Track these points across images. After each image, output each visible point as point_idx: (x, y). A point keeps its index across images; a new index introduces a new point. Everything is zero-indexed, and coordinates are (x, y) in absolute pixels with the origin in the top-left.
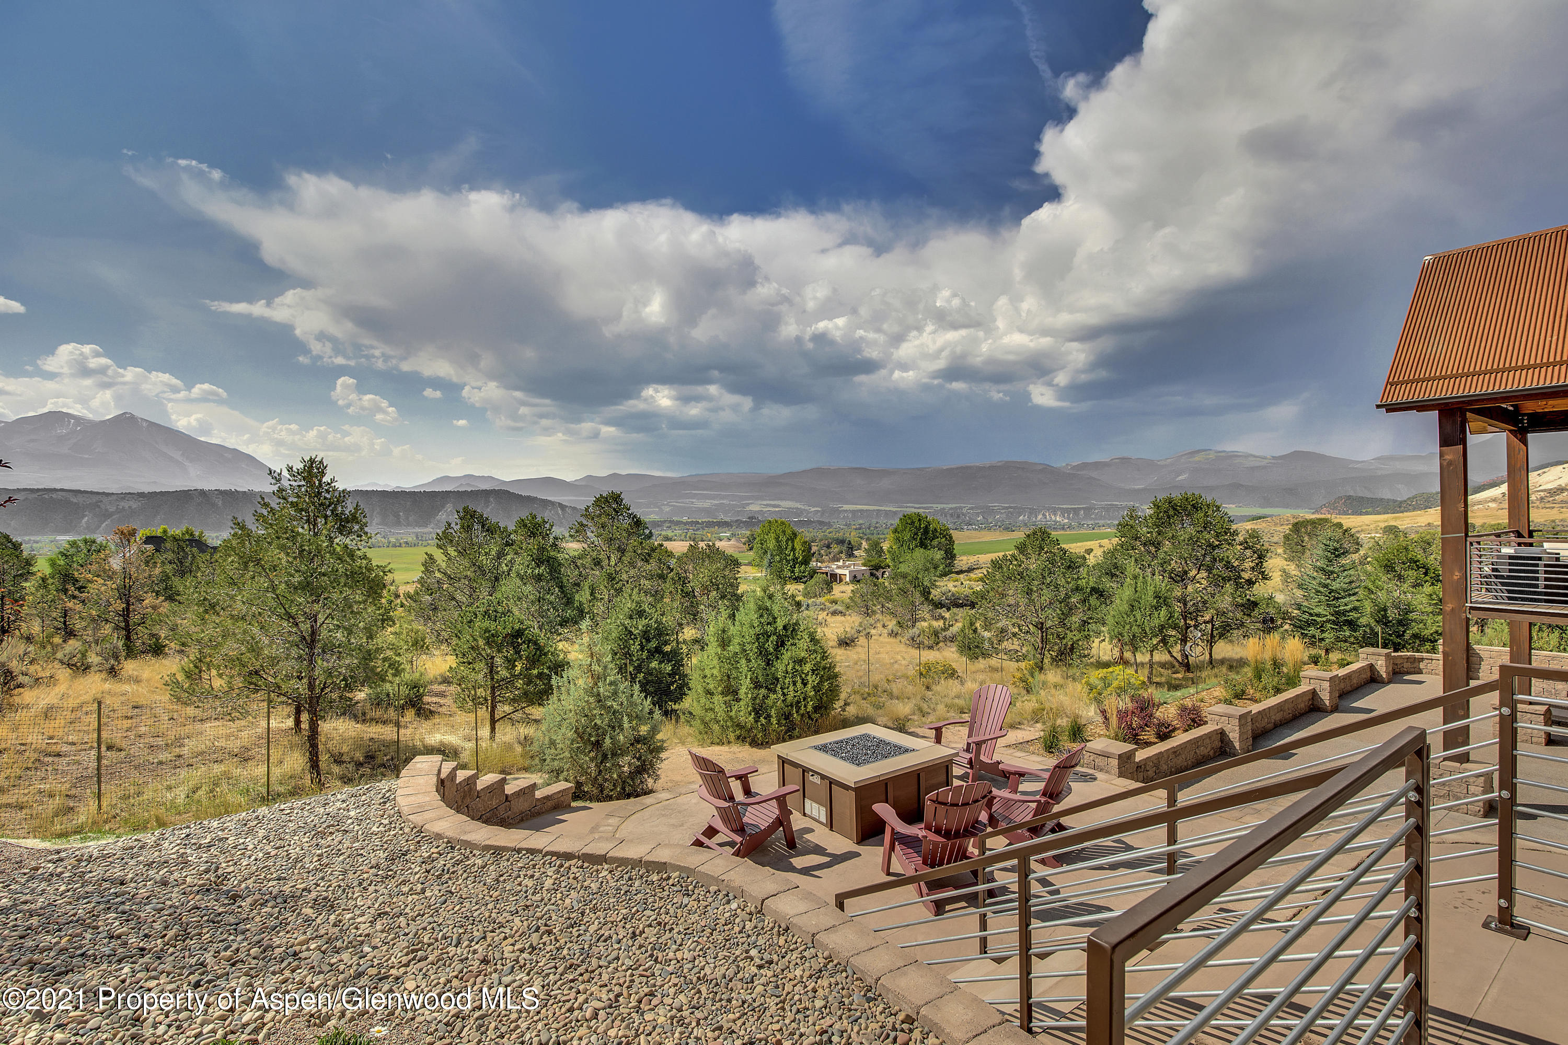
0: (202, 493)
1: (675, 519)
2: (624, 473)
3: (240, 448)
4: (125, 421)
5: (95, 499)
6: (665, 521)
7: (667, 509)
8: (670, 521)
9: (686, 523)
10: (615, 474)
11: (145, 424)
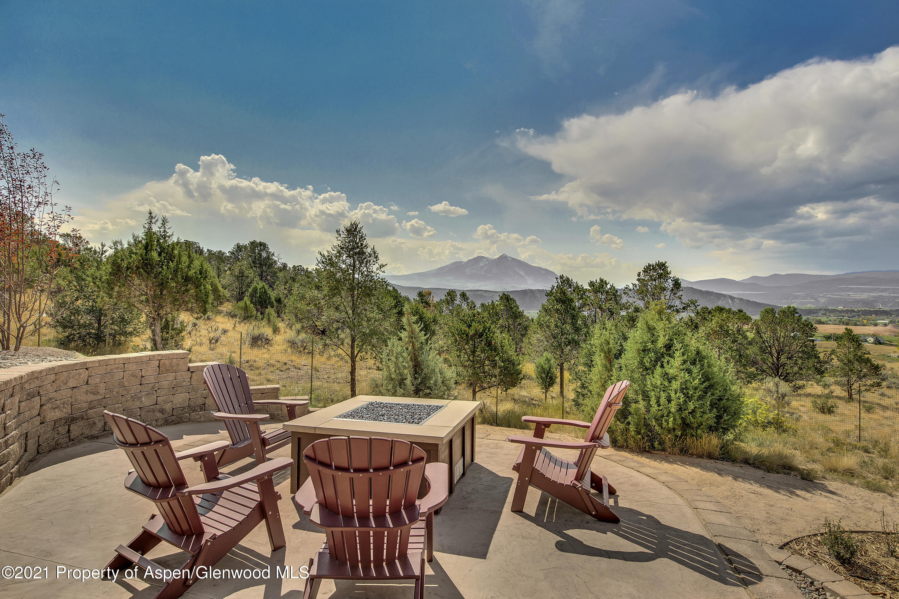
0: (532, 291)
1: (830, 308)
2: (783, 273)
3: (548, 268)
4: (503, 258)
5: (492, 294)
6: (820, 309)
7: (823, 300)
8: (825, 310)
9: (842, 311)
10: (776, 274)
11: (510, 259)
